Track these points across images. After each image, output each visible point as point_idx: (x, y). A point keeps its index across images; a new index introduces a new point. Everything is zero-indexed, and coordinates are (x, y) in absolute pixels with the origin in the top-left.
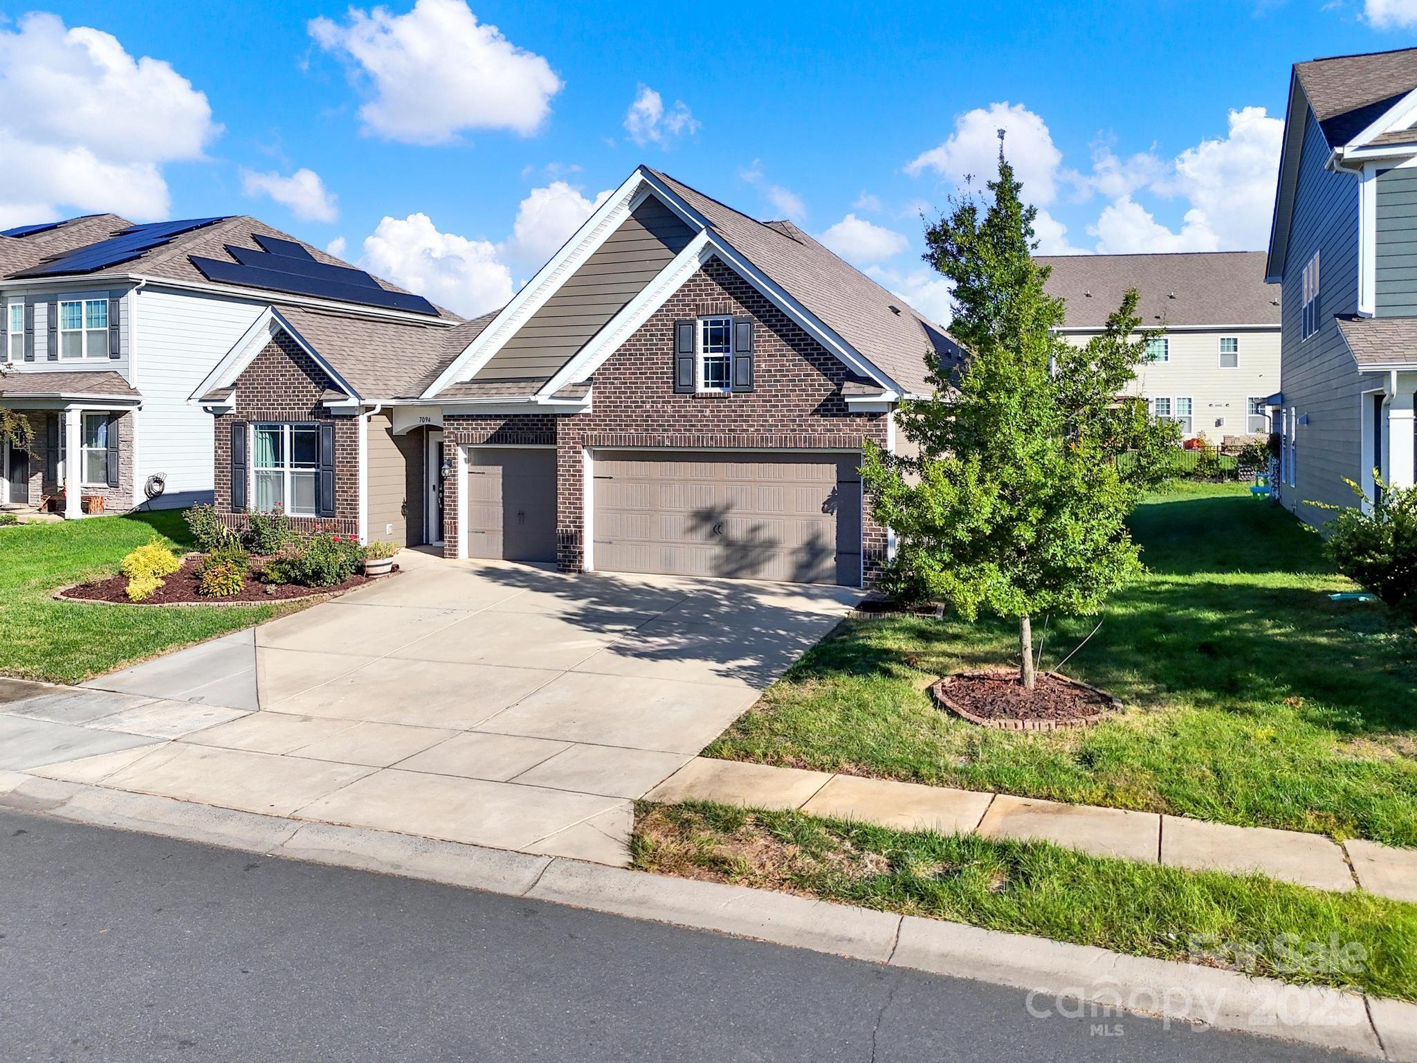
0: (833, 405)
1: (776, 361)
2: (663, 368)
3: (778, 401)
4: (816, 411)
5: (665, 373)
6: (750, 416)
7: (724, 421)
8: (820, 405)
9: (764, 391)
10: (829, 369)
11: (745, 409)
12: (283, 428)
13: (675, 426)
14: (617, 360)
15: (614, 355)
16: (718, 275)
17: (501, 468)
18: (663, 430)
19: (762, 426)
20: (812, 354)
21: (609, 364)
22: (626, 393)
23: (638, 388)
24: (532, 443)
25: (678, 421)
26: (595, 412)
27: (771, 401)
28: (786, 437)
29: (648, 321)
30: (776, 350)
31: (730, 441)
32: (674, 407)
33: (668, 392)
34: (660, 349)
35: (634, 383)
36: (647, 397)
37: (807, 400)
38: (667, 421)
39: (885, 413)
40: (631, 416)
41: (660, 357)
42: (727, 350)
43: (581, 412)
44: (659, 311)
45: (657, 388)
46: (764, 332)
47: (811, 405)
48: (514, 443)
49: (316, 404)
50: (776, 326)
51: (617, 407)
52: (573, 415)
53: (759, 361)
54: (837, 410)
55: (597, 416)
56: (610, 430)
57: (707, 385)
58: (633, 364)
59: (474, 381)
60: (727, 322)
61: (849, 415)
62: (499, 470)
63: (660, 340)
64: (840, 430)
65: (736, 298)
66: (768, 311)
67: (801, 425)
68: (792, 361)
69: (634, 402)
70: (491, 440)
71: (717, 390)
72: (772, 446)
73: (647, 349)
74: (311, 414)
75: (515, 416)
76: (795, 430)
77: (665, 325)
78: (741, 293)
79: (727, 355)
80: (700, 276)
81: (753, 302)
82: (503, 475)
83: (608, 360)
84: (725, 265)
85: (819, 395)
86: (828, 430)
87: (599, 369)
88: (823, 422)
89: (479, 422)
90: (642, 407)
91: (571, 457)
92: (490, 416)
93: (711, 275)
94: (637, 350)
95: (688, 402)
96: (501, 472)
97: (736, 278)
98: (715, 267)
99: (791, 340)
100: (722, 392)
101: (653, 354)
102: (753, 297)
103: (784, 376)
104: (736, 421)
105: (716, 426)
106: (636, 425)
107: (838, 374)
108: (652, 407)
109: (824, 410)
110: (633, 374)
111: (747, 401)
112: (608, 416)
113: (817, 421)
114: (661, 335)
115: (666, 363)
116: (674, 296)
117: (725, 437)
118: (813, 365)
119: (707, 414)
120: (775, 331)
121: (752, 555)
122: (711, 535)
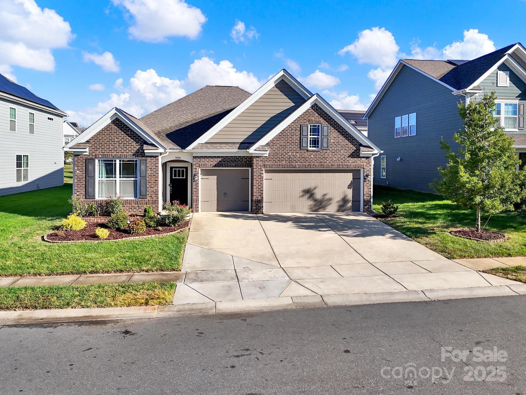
0: (355, 154)
1: (336, 139)
2: (296, 141)
3: (337, 153)
4: (349, 156)
5: (297, 142)
6: (327, 157)
7: (318, 159)
8: (351, 154)
9: (332, 149)
10: (354, 143)
11: (325, 155)
12: (115, 161)
13: (300, 161)
14: (278, 137)
15: (277, 135)
16: (316, 110)
17: (216, 177)
18: (296, 162)
19: (331, 161)
20: (349, 138)
21: (275, 139)
22: (282, 149)
23: (286, 147)
24: (234, 167)
25: (301, 159)
26: (269, 156)
27: (334, 152)
28: (339, 164)
29: (291, 124)
30: (336, 136)
31: (320, 166)
32: (300, 154)
33: (298, 149)
34: (295, 134)
35: (285, 146)
36: (290, 151)
37: (347, 153)
38: (297, 159)
39: (371, 157)
40: (283, 157)
41: (295, 137)
42: (318, 135)
43: (264, 156)
44: (295, 121)
45: (294, 147)
46: (332, 130)
47: (348, 154)
48: (226, 167)
49: (136, 151)
50: (336, 128)
51: (278, 154)
52: (260, 157)
53: (331, 139)
54: (356, 156)
55: (270, 157)
56: (275, 162)
57: (310, 147)
58: (284, 139)
59: (206, 143)
60: (319, 126)
61: (361, 157)
62: (215, 177)
63: (295, 131)
64: (357, 162)
65: (323, 118)
66: (334, 123)
67: (344, 161)
68: (342, 140)
69: (285, 152)
70: (215, 166)
71: (314, 149)
72: (335, 168)
73: (290, 134)
74: (134, 155)
75: (226, 157)
76: (342, 162)
77: (297, 126)
78: (325, 116)
79: (318, 137)
80: (310, 110)
81: (329, 120)
82: (217, 179)
83: (275, 137)
84: (319, 107)
85: (350, 151)
86: (353, 162)
87: (271, 140)
88: (352, 160)
89: (210, 159)
90: (288, 154)
91: (259, 172)
92: (215, 157)
93: (314, 110)
94: (286, 134)
95: (305, 152)
96: (216, 178)
97: (323, 111)
98: (315, 107)
99: (341, 133)
100: (316, 149)
101: (292, 136)
102: (329, 118)
103: (339, 144)
104: (322, 159)
105: (315, 161)
106: (285, 161)
107: (357, 144)
108: (292, 154)
109: (352, 156)
110: (284, 142)
111: (326, 152)
112: (274, 157)
113: (350, 159)
114: (295, 129)
115: (297, 139)
116: (301, 116)
117: (318, 165)
118: (349, 141)
119: (312, 157)
120: (336, 130)
121: (324, 204)
122: (309, 198)
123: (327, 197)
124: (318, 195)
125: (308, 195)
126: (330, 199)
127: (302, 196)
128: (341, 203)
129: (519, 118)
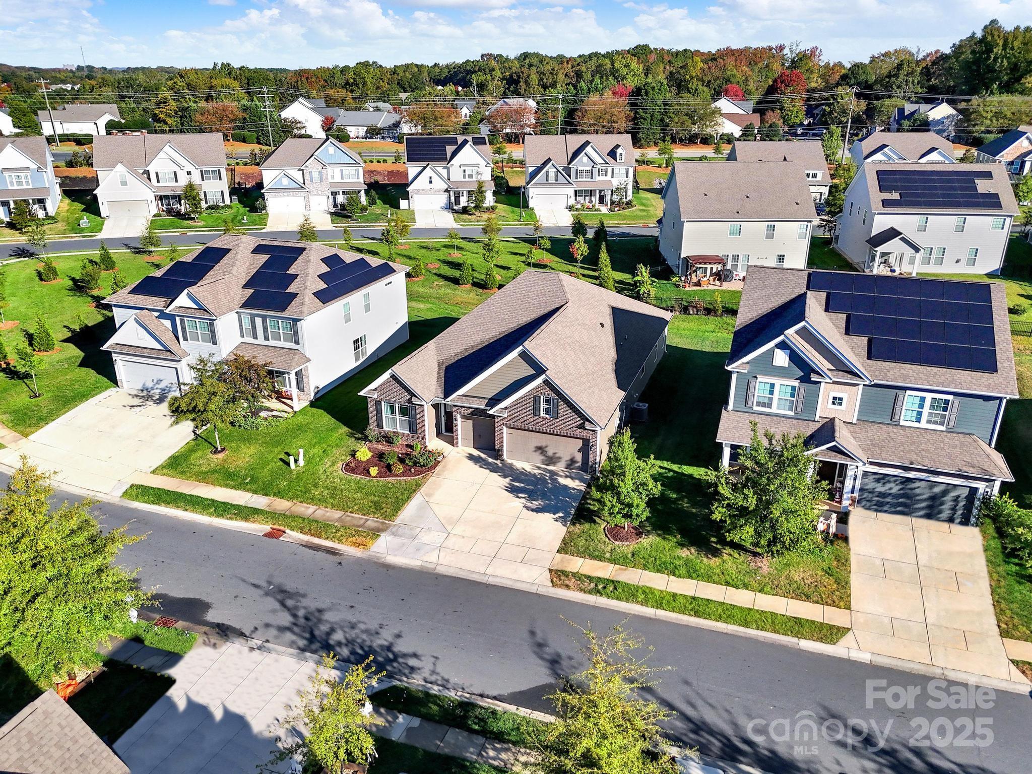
0: (582, 426)
1: (565, 412)
3: (566, 422)
4: (577, 427)
5: (531, 409)
6: (557, 425)
7: (549, 425)
9: (561, 419)
10: (580, 417)
11: (555, 423)
13: (533, 424)
14: (515, 403)
16: (548, 386)
18: (530, 425)
19: (561, 428)
20: (576, 412)
21: (512, 404)
22: (518, 413)
23: (522, 412)
24: (485, 417)
25: (535, 423)
26: (507, 416)
27: (563, 422)
28: (568, 432)
29: (525, 394)
30: (565, 409)
31: (551, 431)
32: (533, 418)
33: (531, 414)
35: (520, 410)
36: (525, 415)
37: (574, 424)
38: (531, 423)
40: (519, 420)
41: (529, 404)
42: (550, 405)
43: (503, 416)
45: (528, 413)
46: (561, 403)
48: (478, 416)
49: (408, 400)
50: (566, 402)
51: (515, 416)
52: (500, 416)
53: (560, 411)
54: (583, 428)
55: (508, 418)
56: (512, 422)
57: (544, 414)
58: (521, 406)
59: (463, 396)
60: (550, 398)
61: (586, 430)
62: (471, 422)
64: (583, 433)
67: (573, 429)
68: (570, 413)
69: (521, 416)
70: (470, 414)
73: (525, 402)
76: (570, 431)
77: (532, 397)
78: (555, 391)
79: (550, 407)
80: (542, 384)
81: (558, 395)
82: (473, 424)
84: (550, 383)
85: (578, 423)
86: (580, 432)
87: (509, 405)
88: (579, 430)
89: (466, 409)
90: (523, 417)
91: (500, 427)
92: (469, 407)
93: (546, 386)
94: (522, 401)
95: (538, 418)
97: (553, 387)
98: (547, 384)
99: (569, 407)
100: (548, 417)
101: (527, 403)
103: (568, 416)
104: (553, 426)
105: (546, 426)
106: (521, 422)
107: (583, 419)
108: (526, 418)
109: (579, 427)
110: (520, 408)
111: (556, 421)
112: (511, 418)
113: (577, 429)
114: (529, 400)
115: (531, 406)
116: (534, 388)
117: (549, 430)
118: (576, 415)
119: (544, 422)
120: (565, 404)
121: (554, 460)
122: (541, 453)
123: (557, 455)
124: (550, 453)
125: (540, 451)
126: (560, 458)
127: (535, 451)
128: (569, 462)
129: (797, 401)
